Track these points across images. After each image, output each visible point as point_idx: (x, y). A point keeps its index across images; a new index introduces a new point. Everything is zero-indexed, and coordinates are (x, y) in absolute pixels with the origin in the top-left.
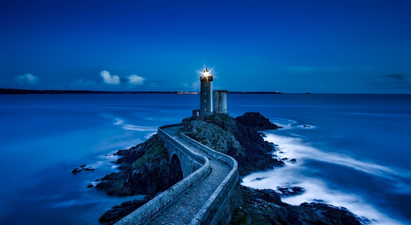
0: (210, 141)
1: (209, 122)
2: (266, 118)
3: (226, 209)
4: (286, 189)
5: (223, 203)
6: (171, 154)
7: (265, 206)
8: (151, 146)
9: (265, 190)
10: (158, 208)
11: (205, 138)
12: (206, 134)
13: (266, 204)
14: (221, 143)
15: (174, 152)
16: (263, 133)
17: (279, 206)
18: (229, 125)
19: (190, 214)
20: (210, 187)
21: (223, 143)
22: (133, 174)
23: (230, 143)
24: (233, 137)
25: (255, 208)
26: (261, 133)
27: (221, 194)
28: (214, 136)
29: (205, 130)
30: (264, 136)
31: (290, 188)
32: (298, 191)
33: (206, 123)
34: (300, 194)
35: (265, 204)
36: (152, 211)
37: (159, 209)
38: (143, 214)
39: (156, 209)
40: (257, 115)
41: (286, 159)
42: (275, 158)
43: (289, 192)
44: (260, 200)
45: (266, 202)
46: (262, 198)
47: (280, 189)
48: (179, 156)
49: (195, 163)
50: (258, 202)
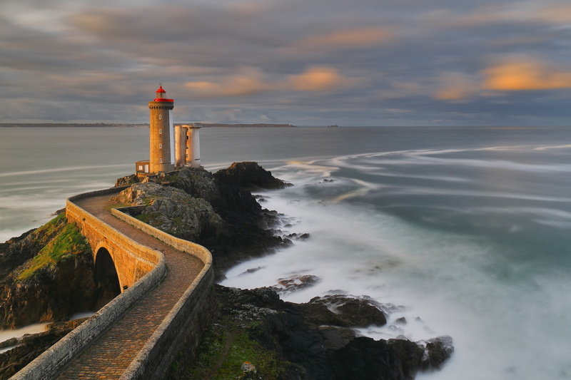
0: (169, 218)
1: (166, 185)
2: (267, 170)
3: (191, 333)
4: (291, 281)
5: (185, 325)
6: (95, 248)
7: (255, 315)
8: (55, 234)
9: (257, 289)
10: (71, 352)
11: (159, 214)
12: (162, 207)
13: (257, 311)
14: (190, 220)
15: (101, 244)
16: (261, 196)
17: (275, 311)
18: (204, 188)
19: (128, 351)
20: (166, 302)
21: (192, 219)
22: (18, 290)
23: (204, 218)
24: (209, 208)
25: (239, 321)
26: (258, 196)
27: (182, 313)
28: (175, 209)
29: (160, 199)
30: (262, 200)
31: (298, 278)
32: (308, 281)
33: (161, 187)
34: (311, 286)
35: (255, 312)
36: (61, 360)
37: (73, 353)
38: (43, 368)
39: (68, 354)
40: (253, 166)
41: (294, 234)
42: (277, 235)
43: (296, 285)
44: (248, 306)
45: (256, 308)
46: (251, 301)
47: (284, 282)
48: (110, 251)
49: (141, 262)
50: (246, 309)
